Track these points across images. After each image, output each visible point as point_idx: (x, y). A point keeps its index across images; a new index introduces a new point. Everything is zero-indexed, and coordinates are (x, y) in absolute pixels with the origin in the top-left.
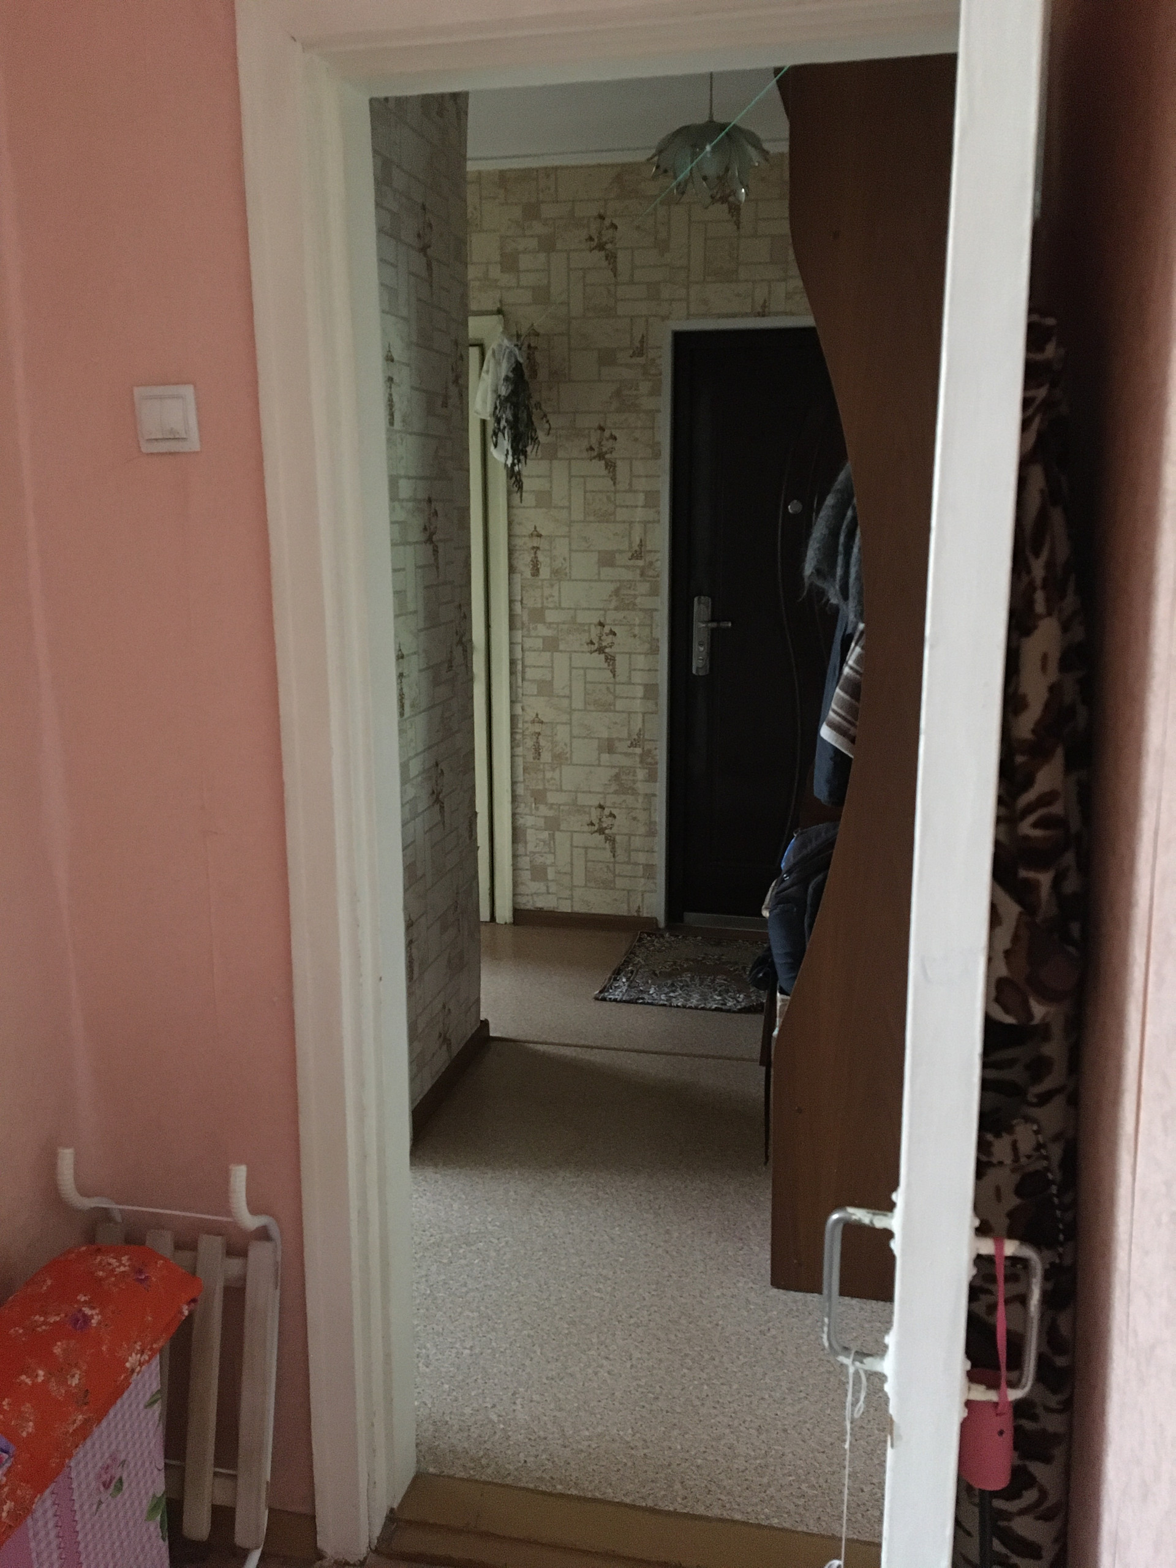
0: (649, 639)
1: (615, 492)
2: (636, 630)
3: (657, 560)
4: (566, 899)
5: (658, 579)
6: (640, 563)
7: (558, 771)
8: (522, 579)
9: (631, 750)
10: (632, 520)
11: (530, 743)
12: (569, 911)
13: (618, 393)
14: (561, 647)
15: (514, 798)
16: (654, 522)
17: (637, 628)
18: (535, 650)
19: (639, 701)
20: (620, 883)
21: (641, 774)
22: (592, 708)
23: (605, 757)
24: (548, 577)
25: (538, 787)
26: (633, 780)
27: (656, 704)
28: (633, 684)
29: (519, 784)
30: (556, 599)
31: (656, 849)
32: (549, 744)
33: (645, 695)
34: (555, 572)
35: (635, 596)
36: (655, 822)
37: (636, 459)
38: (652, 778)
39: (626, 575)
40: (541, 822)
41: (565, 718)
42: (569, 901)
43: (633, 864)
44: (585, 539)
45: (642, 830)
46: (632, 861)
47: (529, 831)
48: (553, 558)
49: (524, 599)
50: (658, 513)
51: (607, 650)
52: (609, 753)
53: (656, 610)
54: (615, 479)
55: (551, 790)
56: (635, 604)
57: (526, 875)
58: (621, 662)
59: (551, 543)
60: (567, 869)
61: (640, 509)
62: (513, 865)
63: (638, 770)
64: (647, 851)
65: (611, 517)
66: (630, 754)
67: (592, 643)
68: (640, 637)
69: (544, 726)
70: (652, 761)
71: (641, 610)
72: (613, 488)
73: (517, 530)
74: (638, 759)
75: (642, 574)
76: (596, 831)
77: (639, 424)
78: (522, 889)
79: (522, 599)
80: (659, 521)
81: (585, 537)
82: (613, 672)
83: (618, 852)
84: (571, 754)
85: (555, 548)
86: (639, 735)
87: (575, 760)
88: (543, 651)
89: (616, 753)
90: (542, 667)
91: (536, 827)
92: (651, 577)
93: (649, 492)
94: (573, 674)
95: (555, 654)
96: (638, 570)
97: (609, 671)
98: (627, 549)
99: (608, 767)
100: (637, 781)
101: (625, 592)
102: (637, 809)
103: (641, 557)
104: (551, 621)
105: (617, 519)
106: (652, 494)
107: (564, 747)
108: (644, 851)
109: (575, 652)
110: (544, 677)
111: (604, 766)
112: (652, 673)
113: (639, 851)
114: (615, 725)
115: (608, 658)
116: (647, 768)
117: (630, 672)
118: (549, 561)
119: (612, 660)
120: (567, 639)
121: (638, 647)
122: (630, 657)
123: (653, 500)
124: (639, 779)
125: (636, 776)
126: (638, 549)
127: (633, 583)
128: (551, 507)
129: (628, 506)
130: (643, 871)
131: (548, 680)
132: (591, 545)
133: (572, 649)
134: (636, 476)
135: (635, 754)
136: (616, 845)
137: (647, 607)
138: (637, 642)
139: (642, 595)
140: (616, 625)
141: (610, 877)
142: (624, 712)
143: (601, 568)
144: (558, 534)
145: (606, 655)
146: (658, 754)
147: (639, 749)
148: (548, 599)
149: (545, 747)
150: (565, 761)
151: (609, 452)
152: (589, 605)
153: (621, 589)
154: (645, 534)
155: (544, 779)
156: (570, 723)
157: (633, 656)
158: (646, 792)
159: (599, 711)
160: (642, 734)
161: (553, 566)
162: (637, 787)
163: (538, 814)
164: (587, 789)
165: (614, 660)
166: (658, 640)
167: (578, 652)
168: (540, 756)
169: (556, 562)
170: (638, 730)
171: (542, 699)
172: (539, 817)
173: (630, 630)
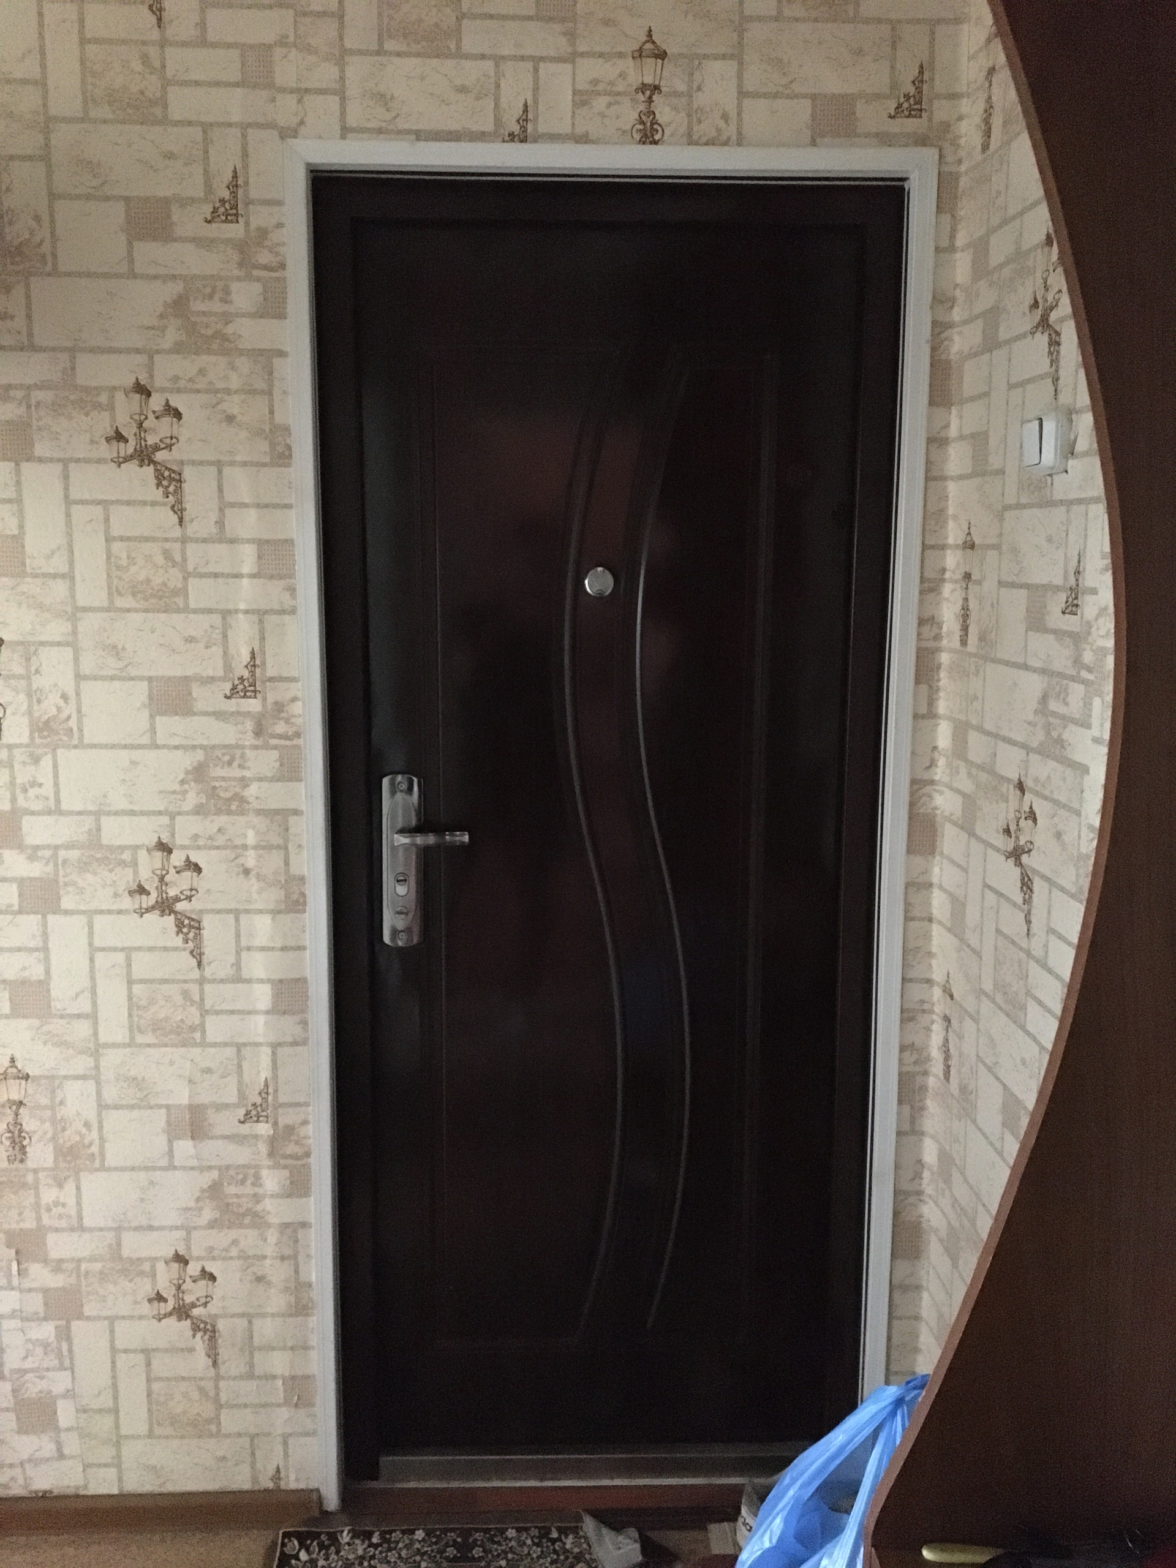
0: (282, 878)
1: (184, 540)
2: (250, 859)
3: (294, 699)
4: (106, 1465)
5: (300, 742)
6: (253, 705)
7: (70, 1186)
9: (245, 1129)
10: (231, 607)
12: (115, 1491)
13: (179, 305)
14: (66, 903)
16: (283, 612)
17: (251, 853)
18: (1, 912)
19: (261, 1019)
20: (230, 1421)
21: (272, 1181)
22: (149, 1038)
23: (185, 1148)
24: (25, 740)
25: (22, 1225)
26: (255, 1195)
27: (304, 1023)
28: (247, 981)
30: (48, 790)
31: (313, 1341)
32: (48, 1124)
33: (275, 1004)
34: (43, 728)
35: (244, 782)
36: (310, 1285)
37: (232, 463)
38: (298, 1186)
39: (225, 734)
40: (36, 1303)
41: (83, 1064)
42: (113, 1471)
43: (259, 1377)
44: (115, 651)
45: (277, 1301)
46: (258, 1371)
48: (34, 696)
50: (292, 590)
51: (180, 906)
52: (193, 1138)
53: (296, 812)
54: (182, 510)
55: (56, 1230)
56: (243, 800)
57: (5, 1423)
58: (215, 933)
59: (28, 660)
60: (105, 1401)
61: (245, 581)
63: (265, 1173)
64: (292, 1348)
65: (176, 599)
66: (245, 1137)
68: (258, 877)
69: (31, 1087)
70: (299, 1150)
71: (259, 812)
72: (177, 532)
74: (263, 1148)
75: (258, 732)
77: (235, 383)
80: (293, 611)
81: (114, 646)
82: (198, 956)
83: (224, 1353)
84: (102, 1147)
85: (37, 672)
86: (264, 1092)
87: (110, 1161)
88: (20, 912)
89: (212, 1138)
90: (19, 949)
91: (24, 1314)
92: (280, 737)
93: (268, 542)
94: (97, 964)
95: (51, 918)
96: (249, 723)
97: (187, 954)
98: (221, 673)
99: (192, 1168)
100: (264, 1196)
101: (218, 772)
102: (265, 1257)
103: (255, 691)
104: (37, 842)
105: (192, 605)
106: (273, 548)
107: (84, 1130)
108: (284, 1348)
109: (101, 912)
110: (26, 974)
111: (184, 1168)
112: (291, 954)
113: (273, 1349)
114: (205, 1075)
115: (182, 923)
116: (285, 1167)
117: (238, 953)
118: (26, 704)
119: (193, 927)
120: (81, 883)
121: (255, 896)
122: (237, 920)
123: (277, 562)
124: (269, 1193)
125: (261, 1185)
126: (246, 674)
127: (238, 752)
128: (23, 574)
129: (216, 575)
130: (285, 1391)
131: (34, 978)
132: (130, 663)
133: (93, 906)
134: (232, 505)
135: (256, 1137)
136: (220, 1341)
137: (274, 806)
138: (254, 884)
139: (260, 780)
140: (199, 848)
141: (208, 1410)
142: (226, 1045)
143: (158, 718)
144: (43, 638)
145: (179, 917)
146: (311, 1134)
147: (267, 1125)
148: (27, 790)
149: (35, 1132)
150: (88, 1162)
151: (163, 446)
152: (131, 803)
153: (211, 765)
154: (262, 639)
155: (37, 1206)
156: (95, 1076)
157: (243, 918)
158: (287, 1220)
159: (166, 1046)
160: (271, 1090)
161: (36, 714)
162: (264, 1210)
163: (27, 1284)
164: (144, 1222)
165: (199, 929)
166: (302, 879)
167: (110, 912)
168: (25, 1153)
169: (43, 706)
170: (263, 1084)
171: (24, 1023)
172: (30, 1290)
173: (236, 858)
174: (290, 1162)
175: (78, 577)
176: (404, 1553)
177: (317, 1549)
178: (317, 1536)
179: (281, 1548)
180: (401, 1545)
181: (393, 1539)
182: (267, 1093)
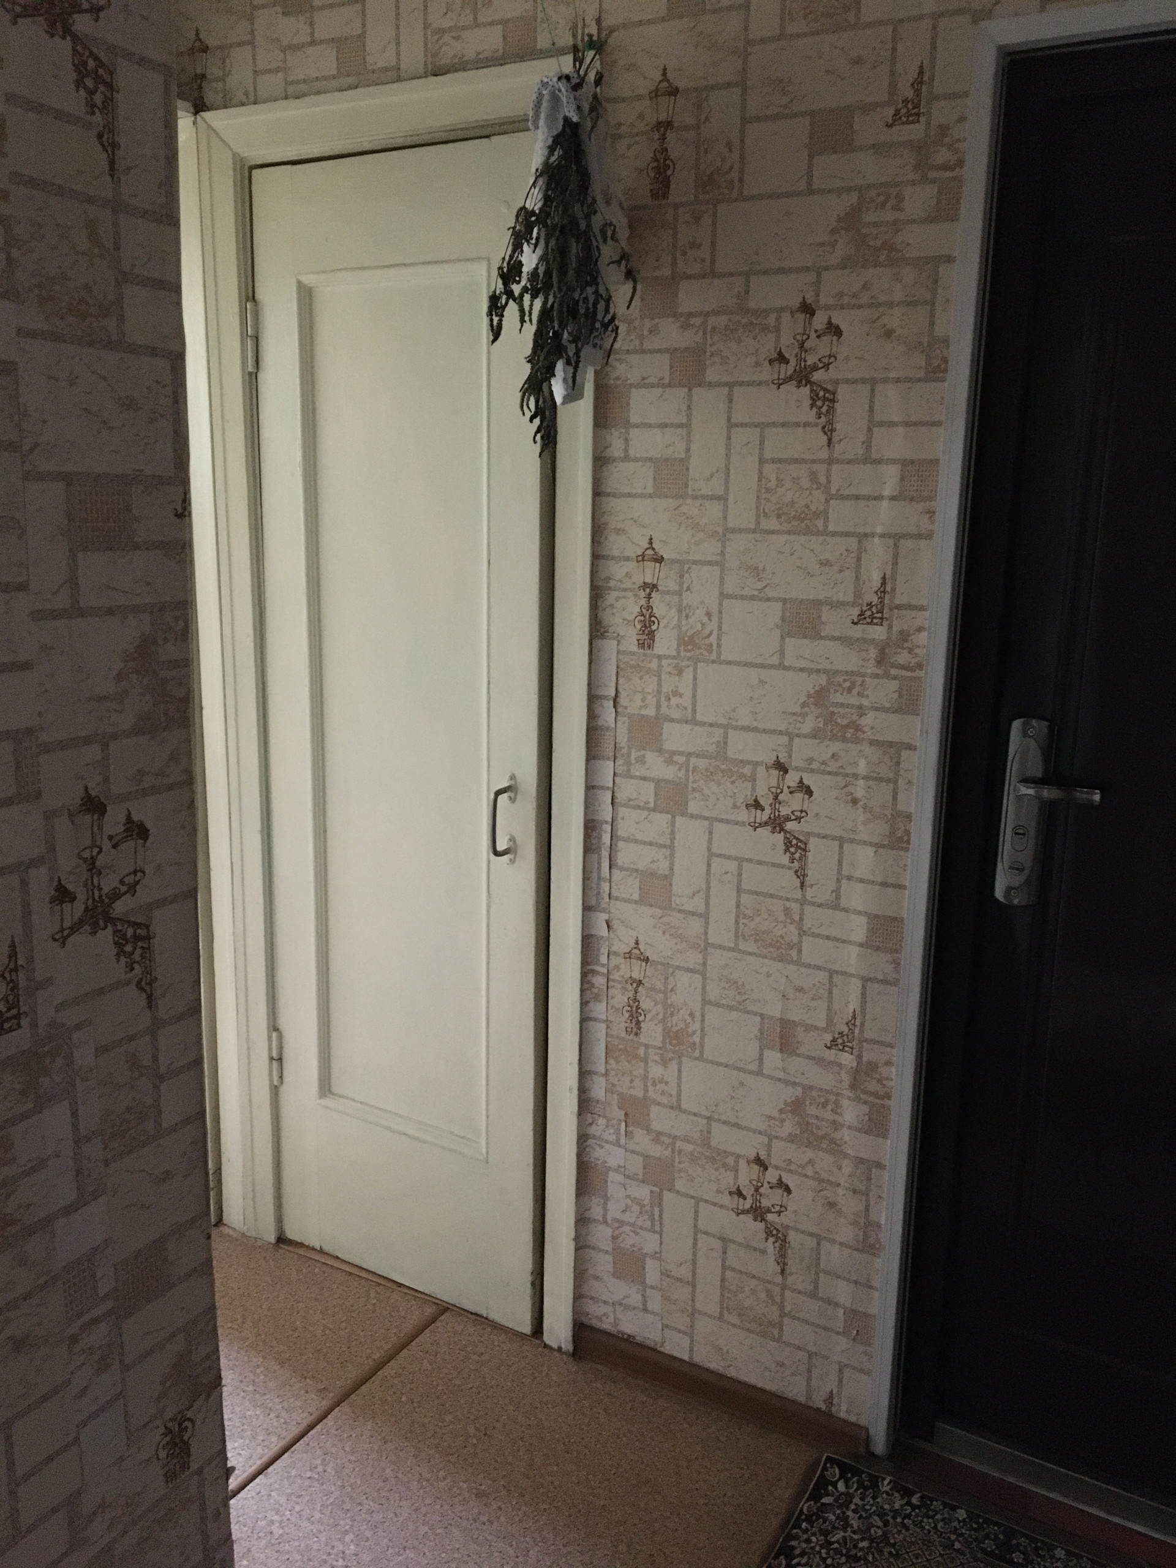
0: (888, 813)
1: (831, 462)
2: (860, 789)
3: (920, 629)
4: (681, 1332)
5: (921, 674)
6: (878, 632)
7: (673, 1066)
8: (618, 652)
9: (831, 1055)
10: (868, 530)
11: (620, 998)
13: (851, 220)
14: (693, 807)
15: (585, 1104)
16: (919, 536)
17: (861, 783)
18: (639, 807)
19: (855, 951)
20: (792, 1331)
21: (851, 1113)
23: (773, 1058)
25: (632, 1092)
26: (834, 1122)
27: (897, 964)
28: (846, 910)
29: (595, 1078)
30: (686, 701)
31: (876, 1282)
32: (660, 1006)
33: (870, 938)
34: (688, 642)
35: (861, 711)
36: (879, 1226)
37: (886, 381)
38: (876, 1125)
39: (846, 659)
40: (636, 1165)
41: (693, 959)
42: (686, 1339)
43: (822, 1299)
44: (756, 571)
45: (846, 1233)
46: (822, 1293)
47: (613, 1176)
48: (684, 611)
49: (623, 694)
50: (931, 513)
51: (790, 826)
52: (781, 1051)
53: (911, 747)
54: (833, 430)
55: (659, 1104)
56: (858, 729)
57: (603, 1264)
58: (820, 855)
59: (682, 577)
60: (685, 1272)
61: (885, 504)
62: (577, 1239)
63: (845, 1103)
64: (856, 1282)
65: (816, 522)
66: (830, 1063)
67: (757, 805)
68: (865, 807)
69: (650, 970)
70: (880, 1089)
71: (872, 743)
72: (825, 453)
73: (615, 545)
74: (846, 1080)
75: (881, 661)
76: (747, 1212)
77: (898, 295)
78: (594, 1288)
79: (616, 696)
80: (929, 536)
81: (756, 568)
82: (801, 875)
83: (793, 1265)
84: (702, 1038)
85: (688, 589)
86: (851, 1023)
87: (710, 1053)
88: (654, 810)
89: (798, 1055)
90: (651, 844)
91: (627, 1173)
92: (902, 667)
93: (912, 462)
94: (713, 869)
95: (678, 819)
96: (873, 650)
97: (791, 872)
98: (850, 598)
99: (779, 1080)
100: (843, 1126)
101: (837, 698)
102: (838, 1185)
103: (882, 618)
104: (674, 748)
105: (831, 528)
106: (917, 468)
107: (689, 1020)
108: (848, 1280)
109: (721, 821)
110: (654, 866)
111: (770, 1077)
112: (890, 891)
113: (838, 1277)
114: (797, 994)
115: (790, 842)
116: (865, 1103)
117: (838, 881)
118: (676, 618)
119: (801, 849)
120: (706, 791)
121: (861, 827)
122: (841, 847)
123: (920, 483)
124: (848, 1124)
125: (841, 1115)
126: (875, 600)
127: (859, 680)
128: (685, 496)
129: (857, 498)
130: (845, 1321)
131: (661, 872)
132: (768, 584)
133: (714, 814)
134: (881, 424)
135: (840, 1065)
136: (789, 1252)
137: (889, 738)
138: (861, 815)
139: (877, 709)
140: (812, 771)
141: (773, 1313)
142: (819, 968)
143: (787, 639)
144: (697, 558)
145: (788, 836)
146: (893, 1076)
147: (851, 1057)
148: (670, 699)
149: (649, 1011)
150: (689, 1050)
151: (820, 365)
152: (755, 720)
153: (832, 691)
154: (895, 564)
155: (645, 1077)
156: (702, 971)
157: (847, 847)
158: (862, 1155)
159: (765, 957)
160: (858, 1023)
161: (684, 629)
162: (841, 1139)
163: (631, 1146)
164: (733, 1120)
165: (805, 850)
166: (909, 817)
167: (728, 822)
168: (640, 1028)
169: (691, 620)
170: (851, 1015)
171: (648, 911)
172: (633, 1152)
173: (846, 786)
174: (871, 1099)
175: (731, 500)
176: (940, 1525)
177: (855, 1486)
178: (857, 1472)
179: (822, 1471)
180: (939, 1517)
181: (932, 1507)
182: (854, 1025)
